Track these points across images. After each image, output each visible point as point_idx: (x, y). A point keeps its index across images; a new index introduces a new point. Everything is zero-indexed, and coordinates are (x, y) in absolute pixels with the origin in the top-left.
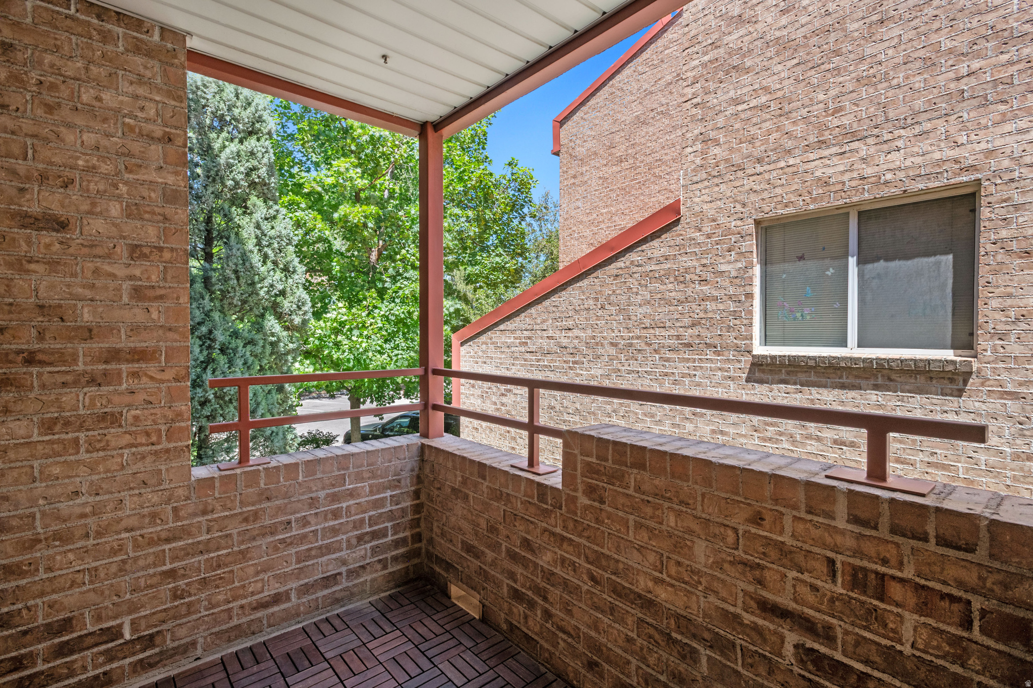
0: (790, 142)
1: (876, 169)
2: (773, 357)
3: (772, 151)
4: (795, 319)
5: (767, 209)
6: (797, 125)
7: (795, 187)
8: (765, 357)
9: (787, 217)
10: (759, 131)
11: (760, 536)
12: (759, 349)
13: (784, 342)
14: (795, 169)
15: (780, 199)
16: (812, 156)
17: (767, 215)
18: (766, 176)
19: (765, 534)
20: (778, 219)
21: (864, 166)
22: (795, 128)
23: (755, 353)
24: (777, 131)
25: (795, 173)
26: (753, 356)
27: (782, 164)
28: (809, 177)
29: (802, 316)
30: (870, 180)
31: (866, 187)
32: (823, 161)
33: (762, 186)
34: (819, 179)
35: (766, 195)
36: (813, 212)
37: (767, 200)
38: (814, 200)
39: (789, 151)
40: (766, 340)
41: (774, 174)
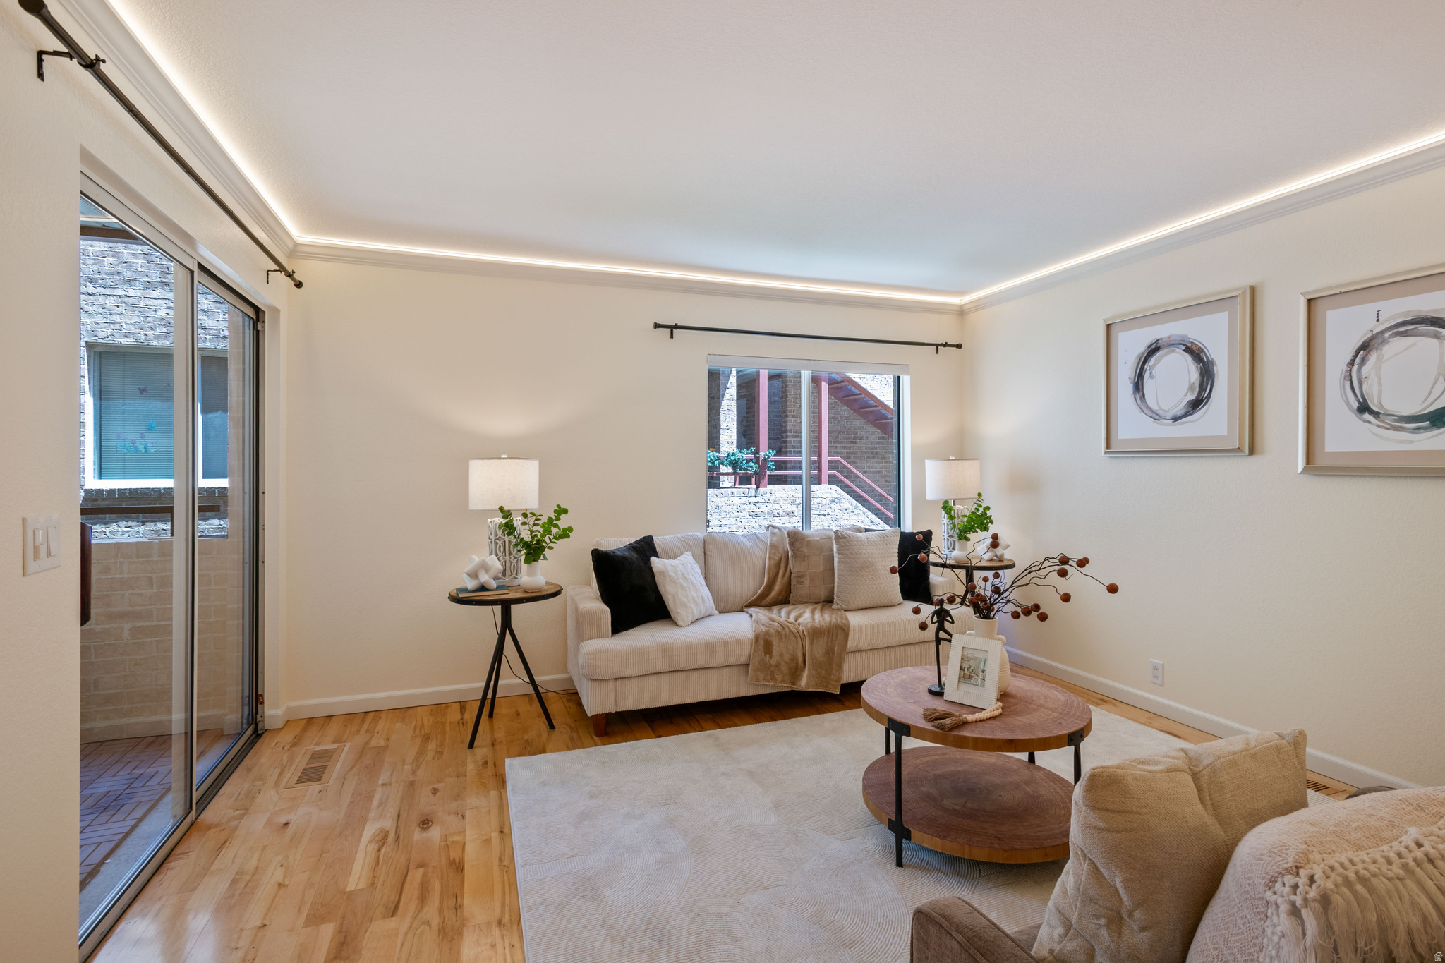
0: (129, 273)
1: (216, 323)
2: (111, 492)
3: (107, 274)
4: (137, 450)
5: (102, 334)
6: (137, 258)
7: (136, 319)
8: (100, 492)
9: (128, 347)
10: (91, 248)
11: (108, 578)
12: (92, 482)
13: (125, 474)
14: (135, 301)
15: (118, 327)
16: (155, 295)
17: (101, 341)
18: (101, 299)
19: (111, 576)
20: (116, 347)
21: (205, 318)
22: (134, 260)
23: (87, 487)
24: (113, 256)
25: (136, 306)
26: (86, 491)
27: (120, 292)
28: (151, 313)
29: (145, 448)
30: (211, 332)
31: (208, 337)
32: (166, 301)
33: (95, 308)
34: (163, 319)
35: (99, 319)
36: (156, 348)
37: (102, 325)
38: (157, 337)
39: (129, 281)
40: (101, 473)
41: (112, 299)
